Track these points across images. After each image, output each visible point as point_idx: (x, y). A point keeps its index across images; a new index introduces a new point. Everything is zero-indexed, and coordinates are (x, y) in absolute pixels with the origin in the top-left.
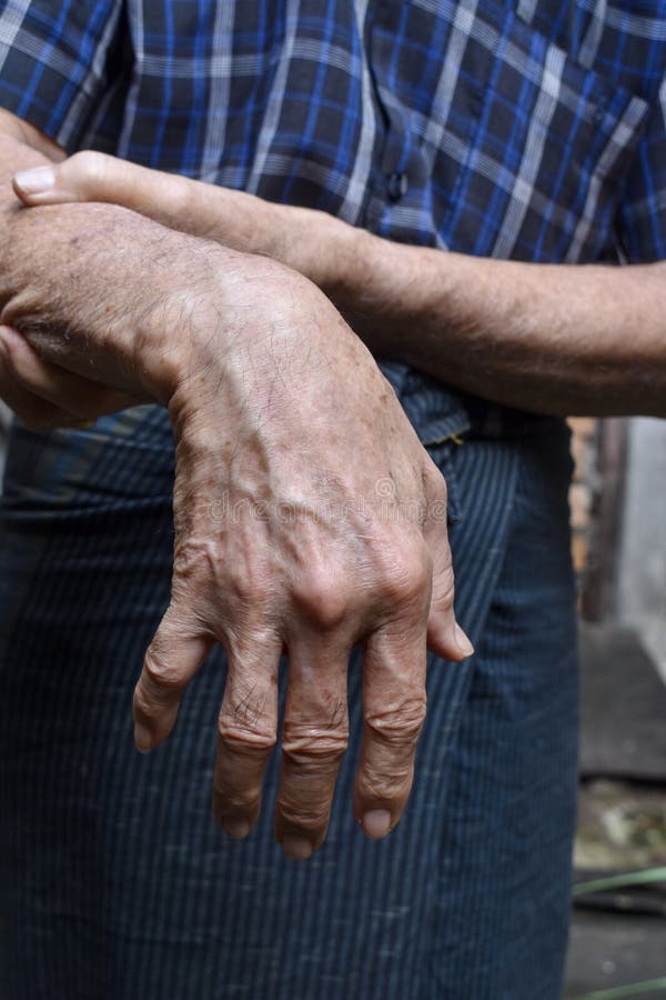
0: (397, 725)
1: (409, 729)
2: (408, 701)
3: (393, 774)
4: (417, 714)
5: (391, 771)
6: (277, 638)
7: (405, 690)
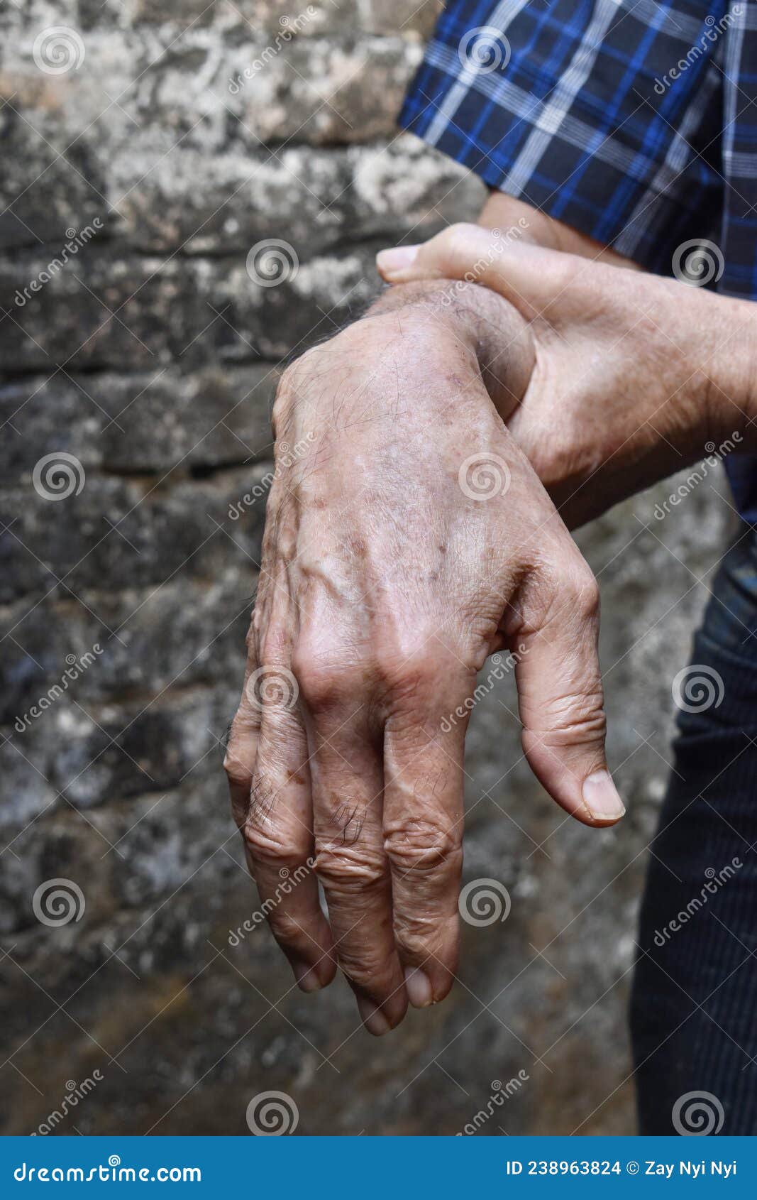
0: (401, 849)
1: (421, 858)
2: (413, 821)
3: (413, 919)
4: (428, 842)
5: (408, 913)
6: (296, 725)
7: (408, 805)
